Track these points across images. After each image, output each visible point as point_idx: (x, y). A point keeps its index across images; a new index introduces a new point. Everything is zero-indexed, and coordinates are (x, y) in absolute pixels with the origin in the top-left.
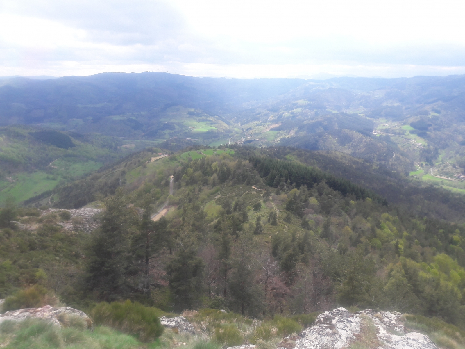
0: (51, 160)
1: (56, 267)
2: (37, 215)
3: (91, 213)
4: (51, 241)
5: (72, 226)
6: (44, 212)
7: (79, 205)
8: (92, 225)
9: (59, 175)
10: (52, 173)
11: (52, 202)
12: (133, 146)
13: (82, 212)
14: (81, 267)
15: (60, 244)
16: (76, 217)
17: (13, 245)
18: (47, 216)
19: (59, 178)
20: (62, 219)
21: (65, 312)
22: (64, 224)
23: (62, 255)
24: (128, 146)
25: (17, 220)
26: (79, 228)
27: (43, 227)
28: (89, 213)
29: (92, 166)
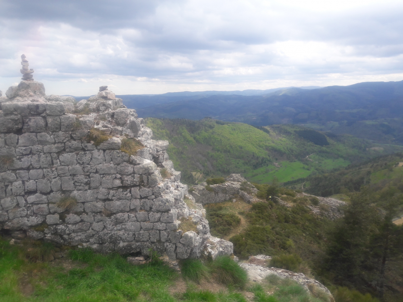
0: (308, 154)
1: (302, 242)
2: (293, 196)
3: (336, 204)
4: (301, 219)
5: (319, 211)
6: (298, 194)
7: (326, 194)
8: (336, 214)
9: (312, 166)
10: (307, 164)
11: (304, 188)
12: (382, 149)
13: (329, 201)
14: (322, 248)
15: (307, 224)
16: (323, 204)
17: (273, 215)
18: (300, 198)
19: (313, 169)
20: (311, 203)
21: (314, 283)
22: (312, 208)
23: (308, 233)
24: (376, 148)
25: (279, 197)
26: (324, 214)
27: (296, 206)
28: (334, 203)
29: (341, 163)
